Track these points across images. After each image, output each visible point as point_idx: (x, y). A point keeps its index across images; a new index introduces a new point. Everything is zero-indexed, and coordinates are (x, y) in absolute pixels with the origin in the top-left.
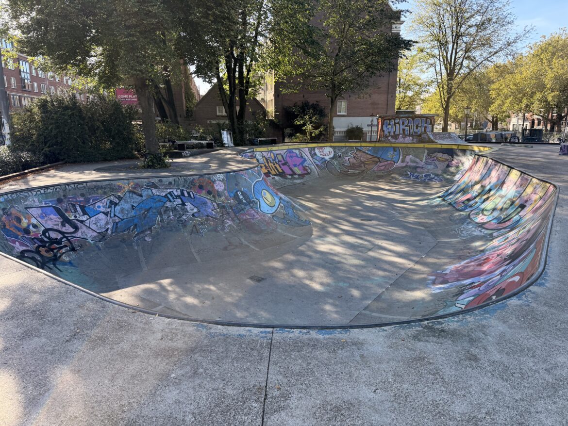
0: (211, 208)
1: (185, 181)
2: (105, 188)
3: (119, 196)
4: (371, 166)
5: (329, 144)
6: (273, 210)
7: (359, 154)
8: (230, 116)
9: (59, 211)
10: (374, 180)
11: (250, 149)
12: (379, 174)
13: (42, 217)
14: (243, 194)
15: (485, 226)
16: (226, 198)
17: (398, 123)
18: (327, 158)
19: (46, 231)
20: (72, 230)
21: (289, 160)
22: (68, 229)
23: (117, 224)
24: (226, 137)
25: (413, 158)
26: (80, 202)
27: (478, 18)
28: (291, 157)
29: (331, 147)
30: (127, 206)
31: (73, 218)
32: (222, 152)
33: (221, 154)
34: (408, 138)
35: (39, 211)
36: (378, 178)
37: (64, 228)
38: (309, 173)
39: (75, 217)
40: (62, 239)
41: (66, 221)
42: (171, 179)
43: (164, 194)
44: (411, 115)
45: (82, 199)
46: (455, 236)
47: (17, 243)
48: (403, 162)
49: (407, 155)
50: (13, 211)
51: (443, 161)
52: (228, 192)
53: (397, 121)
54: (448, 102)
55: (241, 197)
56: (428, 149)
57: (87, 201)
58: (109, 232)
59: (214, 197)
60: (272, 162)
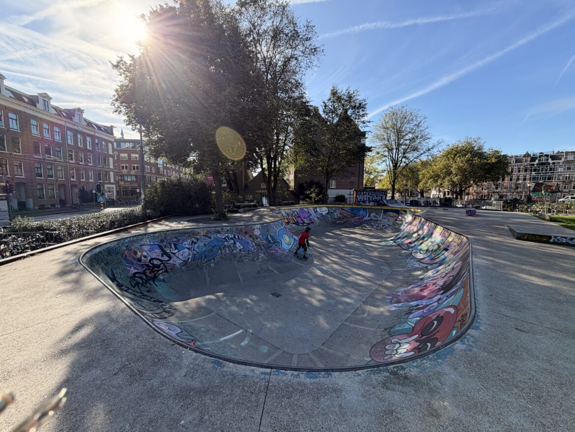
0: (252, 246)
1: (237, 229)
2: (189, 233)
3: (198, 238)
4: (350, 219)
5: (325, 205)
6: (290, 246)
7: (343, 211)
8: (268, 189)
9: (160, 247)
10: (352, 227)
11: (278, 208)
12: (355, 224)
13: (150, 251)
14: (271, 237)
15: (422, 261)
16: (261, 239)
17: (366, 194)
18: (324, 213)
19: (152, 259)
20: (167, 259)
21: (301, 215)
22: (166, 258)
23: (195, 255)
24: (265, 201)
25: (375, 215)
26: (174, 241)
27: (410, 136)
28: (302, 213)
29: (326, 207)
30: (202, 244)
31: (169, 251)
32: (262, 209)
33: (261, 211)
34: (372, 203)
35: (149, 247)
36: (354, 226)
37: (163, 258)
38: (313, 223)
39: (170, 250)
40: (160, 264)
41: (164, 253)
42: (228, 228)
43: (223, 237)
44: (373, 190)
45: (175, 240)
46: (403, 267)
47: (132, 268)
48: (369, 217)
49: (371, 213)
50: (133, 247)
51: (393, 217)
52: (262, 236)
53: (365, 193)
54: (394, 182)
55: (270, 239)
56: (383, 209)
57: (178, 241)
58: (190, 260)
59: (253, 239)
60: (291, 216)
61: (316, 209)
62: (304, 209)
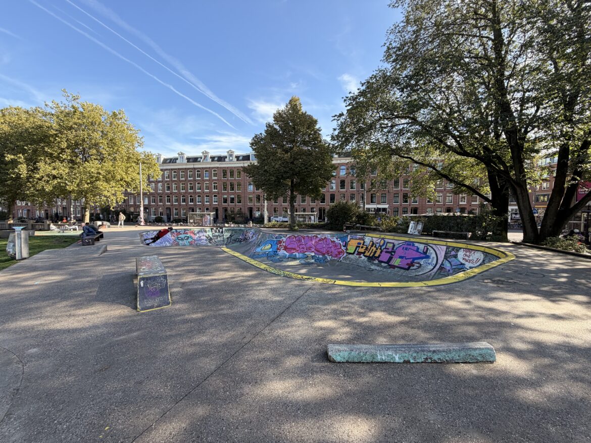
60: (377, 247)
61: (458, 251)
62: (416, 245)
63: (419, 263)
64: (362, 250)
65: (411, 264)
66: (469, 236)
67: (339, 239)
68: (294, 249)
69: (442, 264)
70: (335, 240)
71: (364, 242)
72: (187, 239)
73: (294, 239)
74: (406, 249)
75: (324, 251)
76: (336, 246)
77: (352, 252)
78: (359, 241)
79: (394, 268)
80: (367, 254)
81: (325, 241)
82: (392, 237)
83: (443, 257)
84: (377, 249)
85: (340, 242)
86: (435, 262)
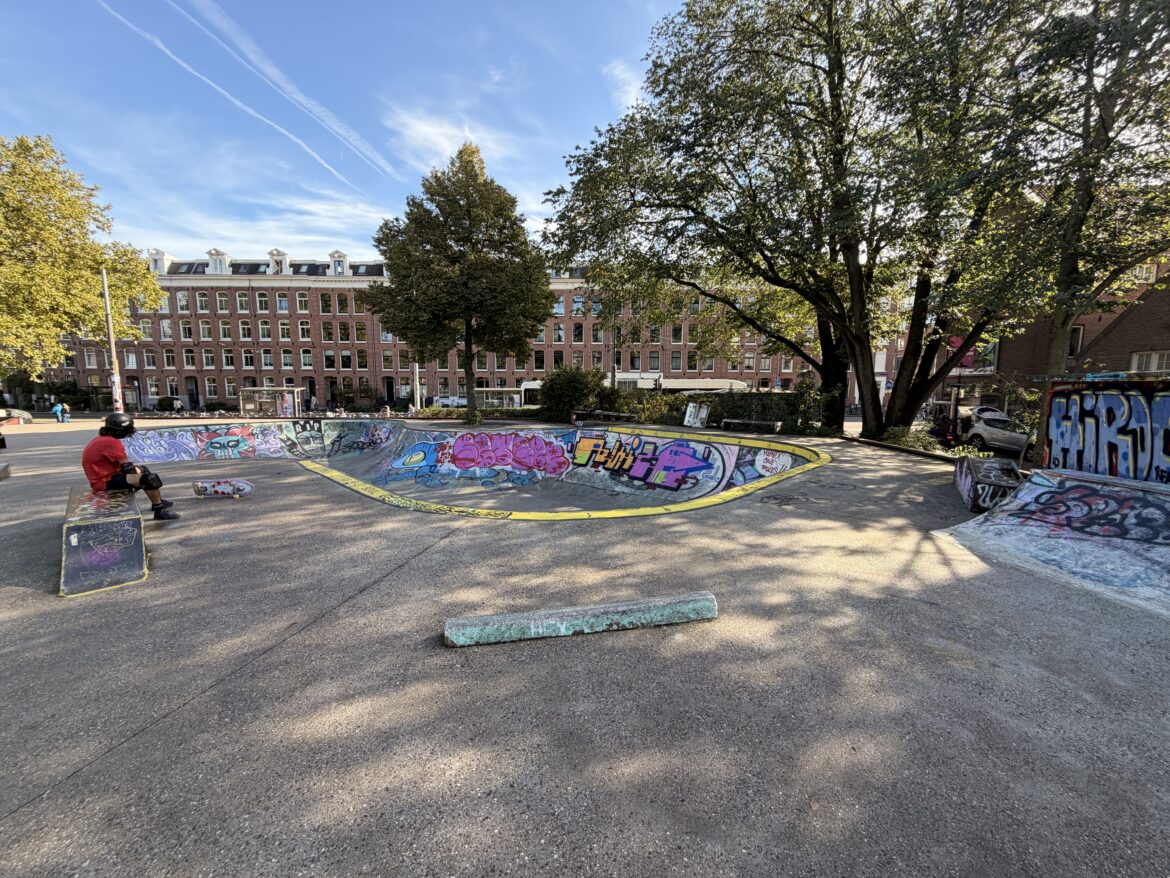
60: (628, 451)
61: (756, 454)
62: (692, 445)
63: (695, 478)
64: (600, 458)
65: (682, 481)
66: (778, 429)
67: (559, 439)
68: (473, 460)
69: (731, 478)
70: (553, 439)
71: (605, 443)
72: (236, 446)
73: (472, 441)
74: (676, 453)
75: (531, 461)
76: (554, 452)
77: (584, 462)
78: (596, 441)
79: (654, 489)
80: (610, 465)
81: (533, 442)
82: (652, 433)
83: (733, 465)
84: (627, 455)
85: (562, 444)
86: (719, 475)
